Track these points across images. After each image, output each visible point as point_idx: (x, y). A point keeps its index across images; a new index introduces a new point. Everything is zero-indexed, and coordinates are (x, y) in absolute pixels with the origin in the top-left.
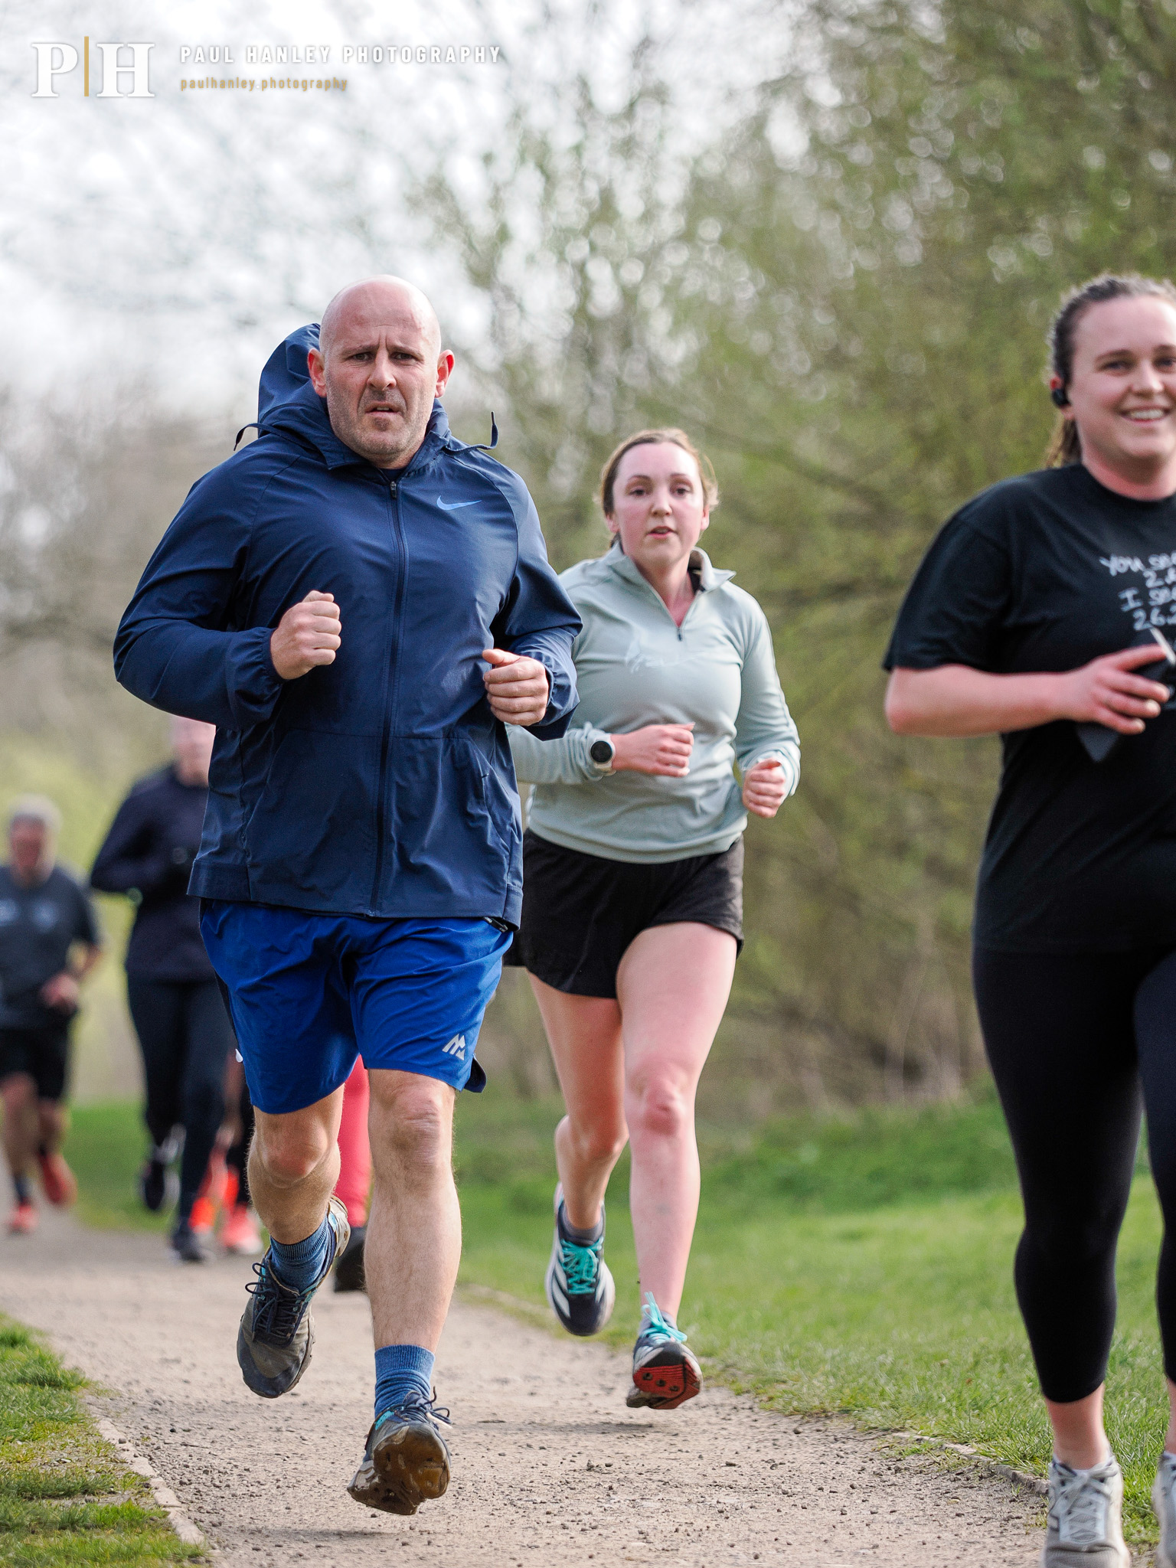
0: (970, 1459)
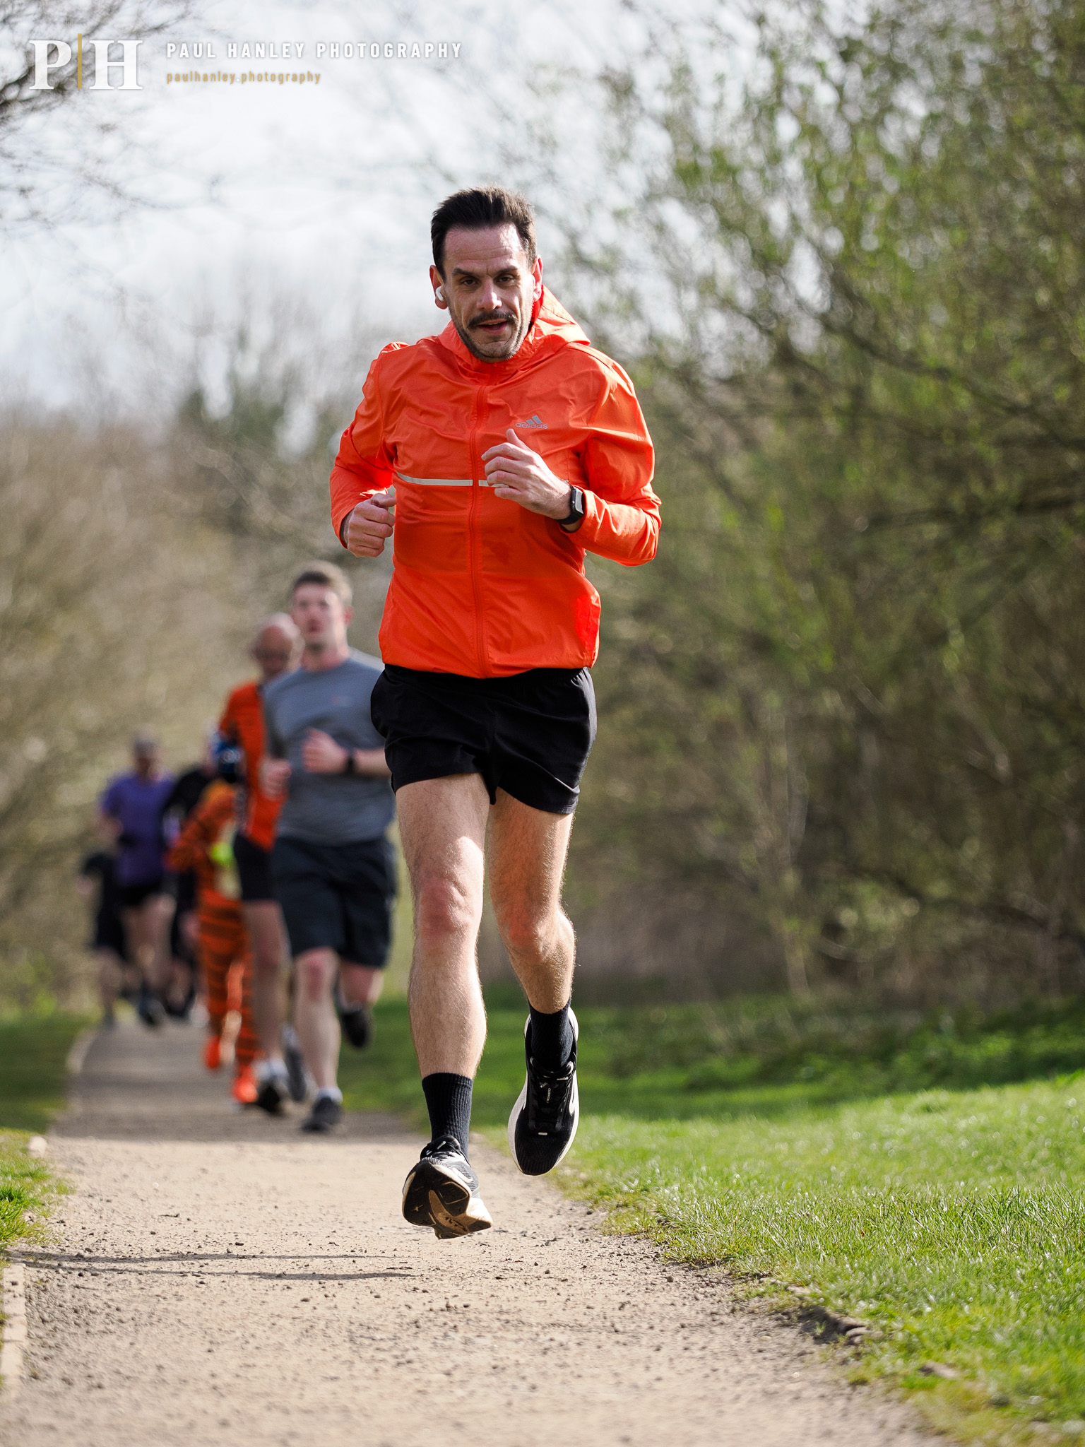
0: (801, 1298)
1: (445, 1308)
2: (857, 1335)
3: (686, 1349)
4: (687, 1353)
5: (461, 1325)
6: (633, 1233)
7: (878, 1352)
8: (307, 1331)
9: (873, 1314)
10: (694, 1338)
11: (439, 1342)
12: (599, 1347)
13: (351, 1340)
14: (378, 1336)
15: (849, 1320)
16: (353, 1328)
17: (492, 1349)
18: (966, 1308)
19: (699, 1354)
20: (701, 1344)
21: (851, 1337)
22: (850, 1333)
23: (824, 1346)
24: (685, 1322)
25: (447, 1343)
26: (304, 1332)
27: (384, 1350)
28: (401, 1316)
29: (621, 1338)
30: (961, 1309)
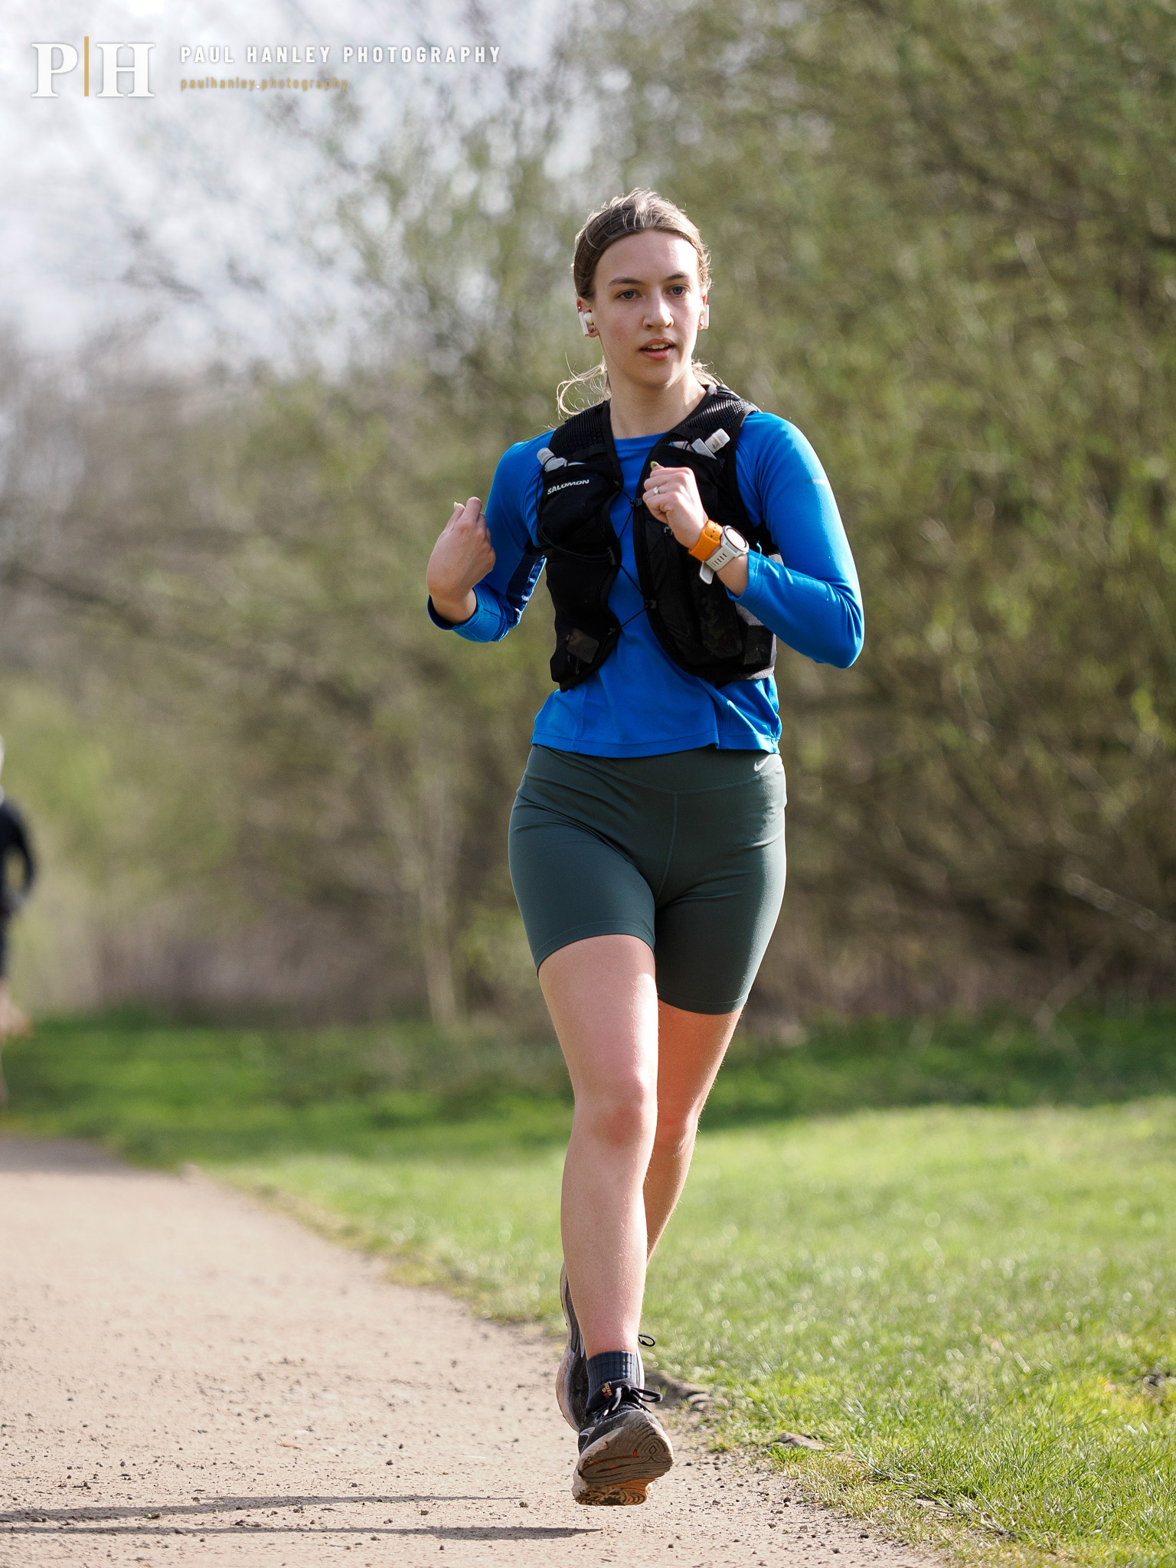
1: (283, 1360)
2: (699, 1401)
3: (529, 1410)
4: (532, 1414)
5: (303, 1379)
6: (424, 1285)
7: (729, 1419)
8: (156, 1381)
9: (711, 1380)
10: (535, 1398)
11: (288, 1396)
12: (444, 1405)
13: (202, 1392)
14: (227, 1388)
15: (688, 1386)
16: (200, 1379)
17: (341, 1405)
18: (802, 1376)
19: (544, 1415)
20: (544, 1406)
21: (694, 1403)
22: (693, 1399)
23: (667, 1411)
24: (522, 1382)
25: (295, 1397)
26: (154, 1382)
27: (237, 1403)
28: (241, 1367)
29: (464, 1397)
30: (796, 1378)
